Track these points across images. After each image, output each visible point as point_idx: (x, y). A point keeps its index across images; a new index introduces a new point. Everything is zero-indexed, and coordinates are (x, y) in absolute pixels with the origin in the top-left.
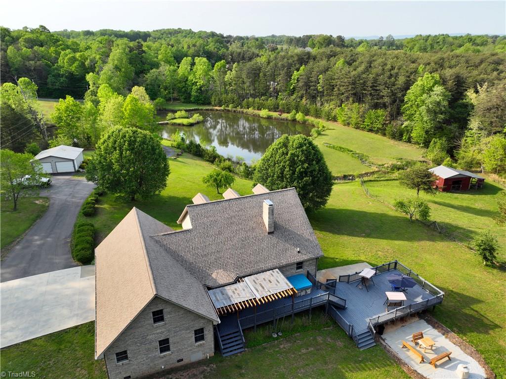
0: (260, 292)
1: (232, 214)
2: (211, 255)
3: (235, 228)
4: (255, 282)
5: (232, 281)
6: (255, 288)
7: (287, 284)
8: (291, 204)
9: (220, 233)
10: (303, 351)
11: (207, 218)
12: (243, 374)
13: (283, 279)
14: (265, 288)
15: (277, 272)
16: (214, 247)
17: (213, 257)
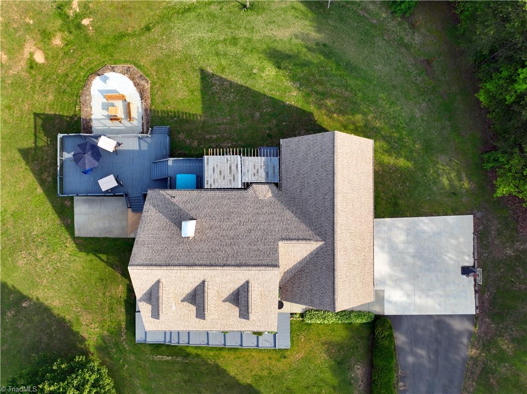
0: (235, 164)
1: (228, 249)
2: (266, 212)
3: (231, 233)
4: (234, 177)
5: (254, 186)
6: (237, 171)
7: (208, 163)
8: (148, 247)
9: (250, 231)
10: (215, 137)
11: (258, 250)
12: (268, 130)
13: (208, 170)
14: (229, 166)
15: (207, 184)
16: (261, 219)
17: (264, 211)
